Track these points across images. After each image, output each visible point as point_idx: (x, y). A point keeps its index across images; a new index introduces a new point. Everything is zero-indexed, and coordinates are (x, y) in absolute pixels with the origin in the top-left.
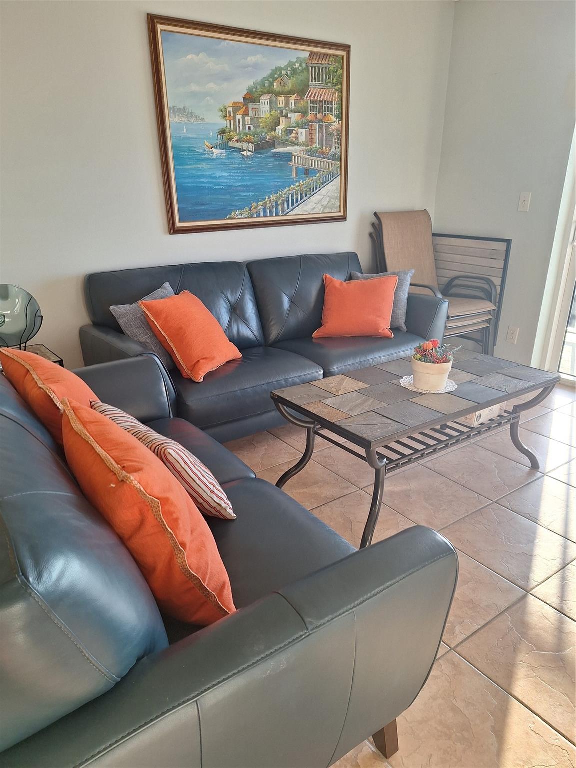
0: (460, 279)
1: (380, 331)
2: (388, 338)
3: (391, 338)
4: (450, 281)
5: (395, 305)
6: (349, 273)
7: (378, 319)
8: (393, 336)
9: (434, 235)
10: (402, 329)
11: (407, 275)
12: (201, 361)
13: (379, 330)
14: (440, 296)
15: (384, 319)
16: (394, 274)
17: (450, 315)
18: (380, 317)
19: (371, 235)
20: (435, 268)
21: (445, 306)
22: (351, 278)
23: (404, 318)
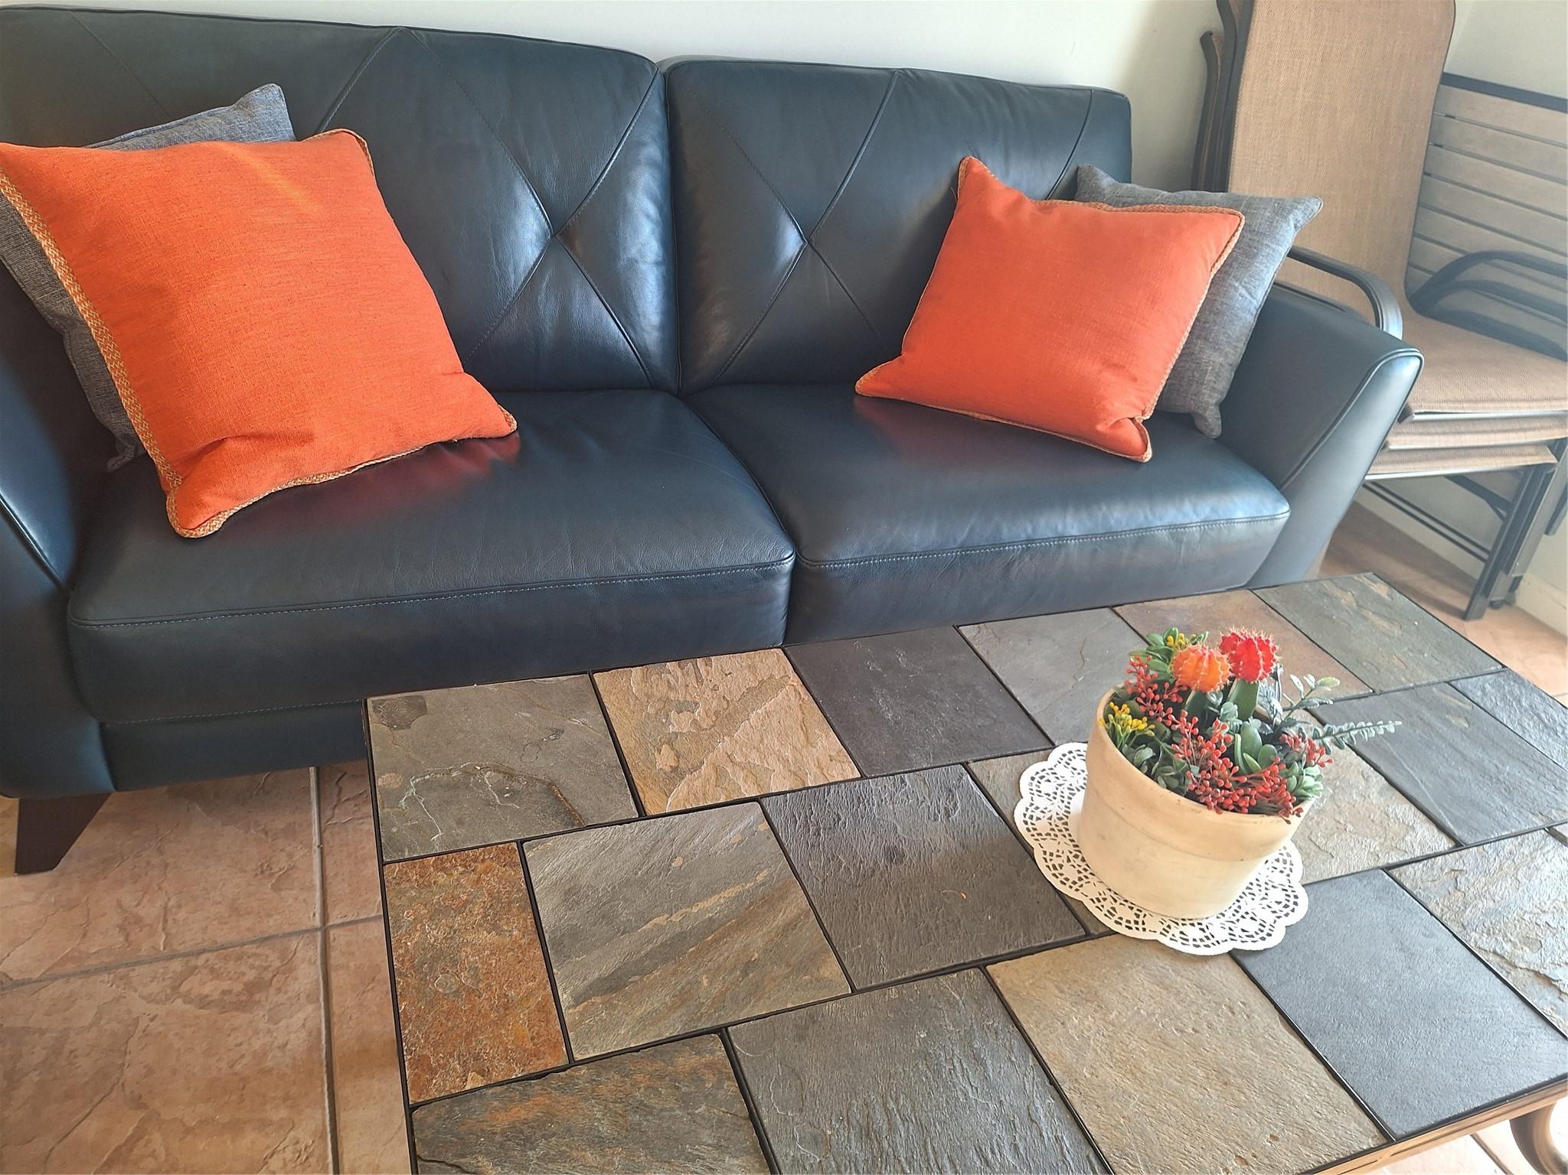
0: (1498, 261)
1: (1100, 427)
2: (1122, 460)
3: (1137, 464)
4: (1458, 261)
5: (1200, 330)
6: (1072, 168)
7: (1108, 376)
8: (1149, 455)
9: (1449, 80)
10: (1199, 424)
11: (1285, 218)
12: (232, 445)
13: (1097, 421)
14: (1394, 327)
15: (1135, 380)
16: (1236, 204)
17: (1412, 405)
18: (1116, 367)
19: (1206, 40)
20: (1415, 203)
21: (1406, 369)
22: (1071, 189)
23: (1223, 385)
